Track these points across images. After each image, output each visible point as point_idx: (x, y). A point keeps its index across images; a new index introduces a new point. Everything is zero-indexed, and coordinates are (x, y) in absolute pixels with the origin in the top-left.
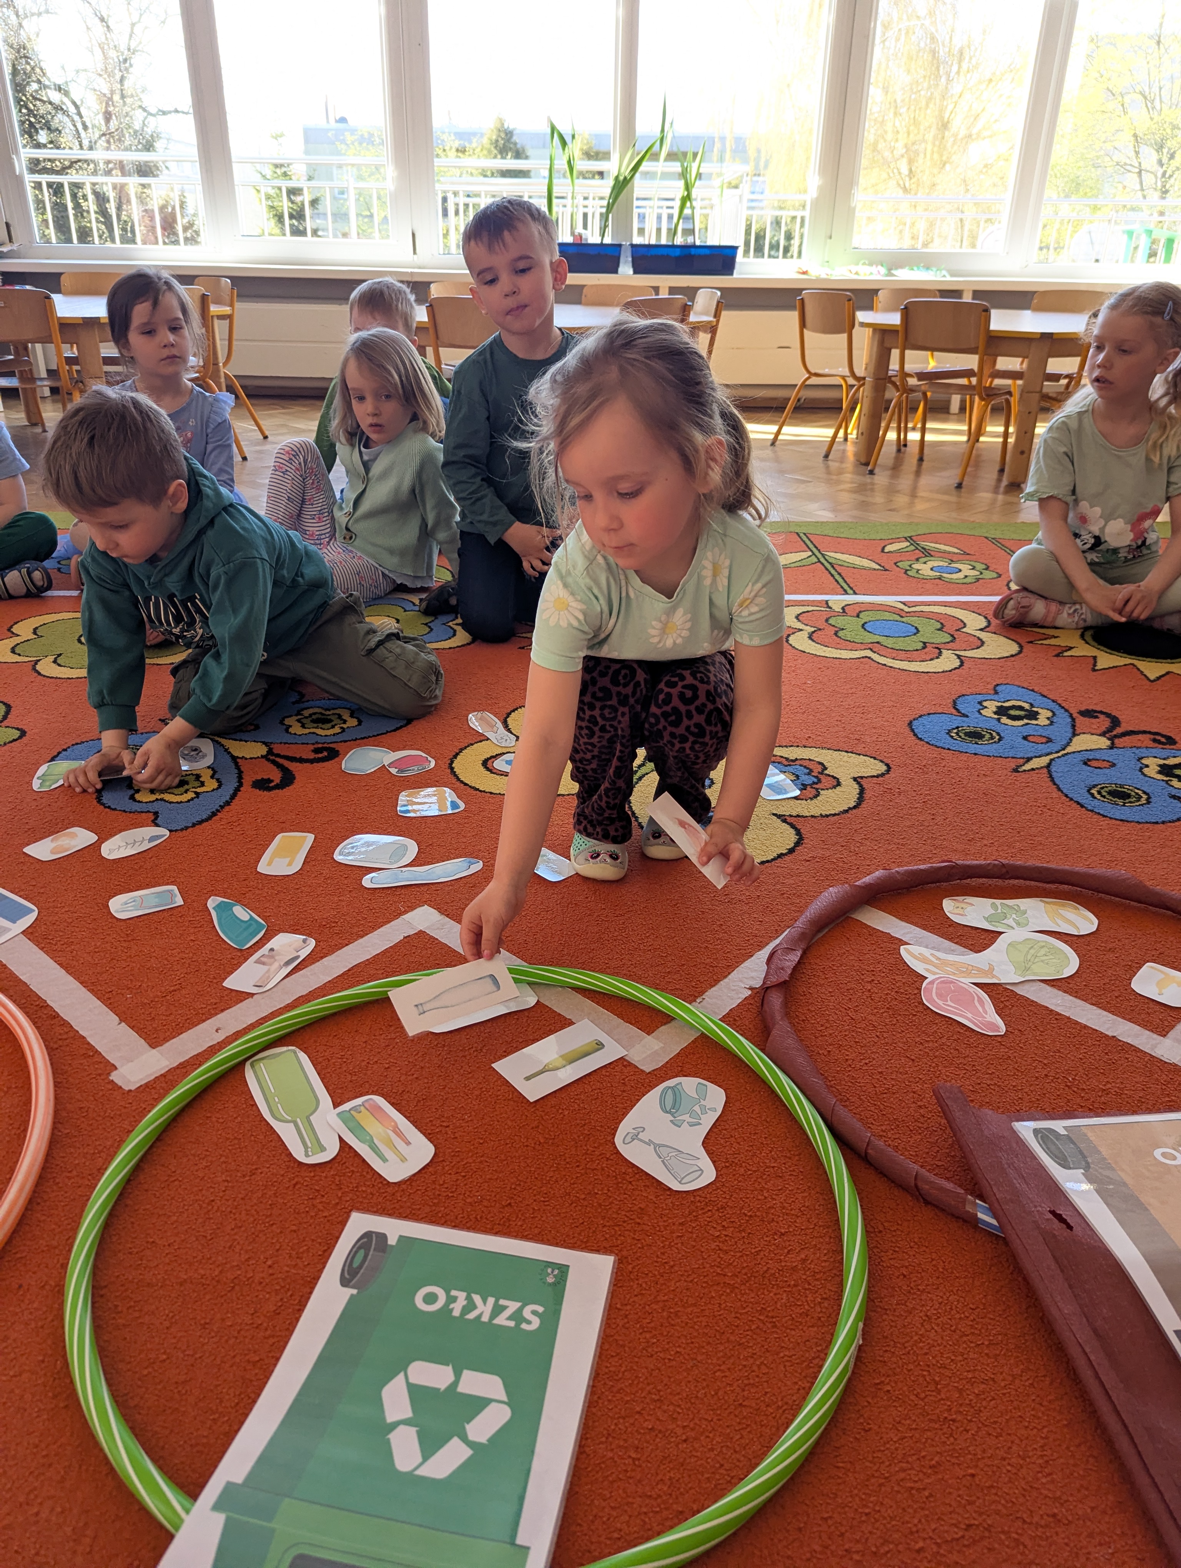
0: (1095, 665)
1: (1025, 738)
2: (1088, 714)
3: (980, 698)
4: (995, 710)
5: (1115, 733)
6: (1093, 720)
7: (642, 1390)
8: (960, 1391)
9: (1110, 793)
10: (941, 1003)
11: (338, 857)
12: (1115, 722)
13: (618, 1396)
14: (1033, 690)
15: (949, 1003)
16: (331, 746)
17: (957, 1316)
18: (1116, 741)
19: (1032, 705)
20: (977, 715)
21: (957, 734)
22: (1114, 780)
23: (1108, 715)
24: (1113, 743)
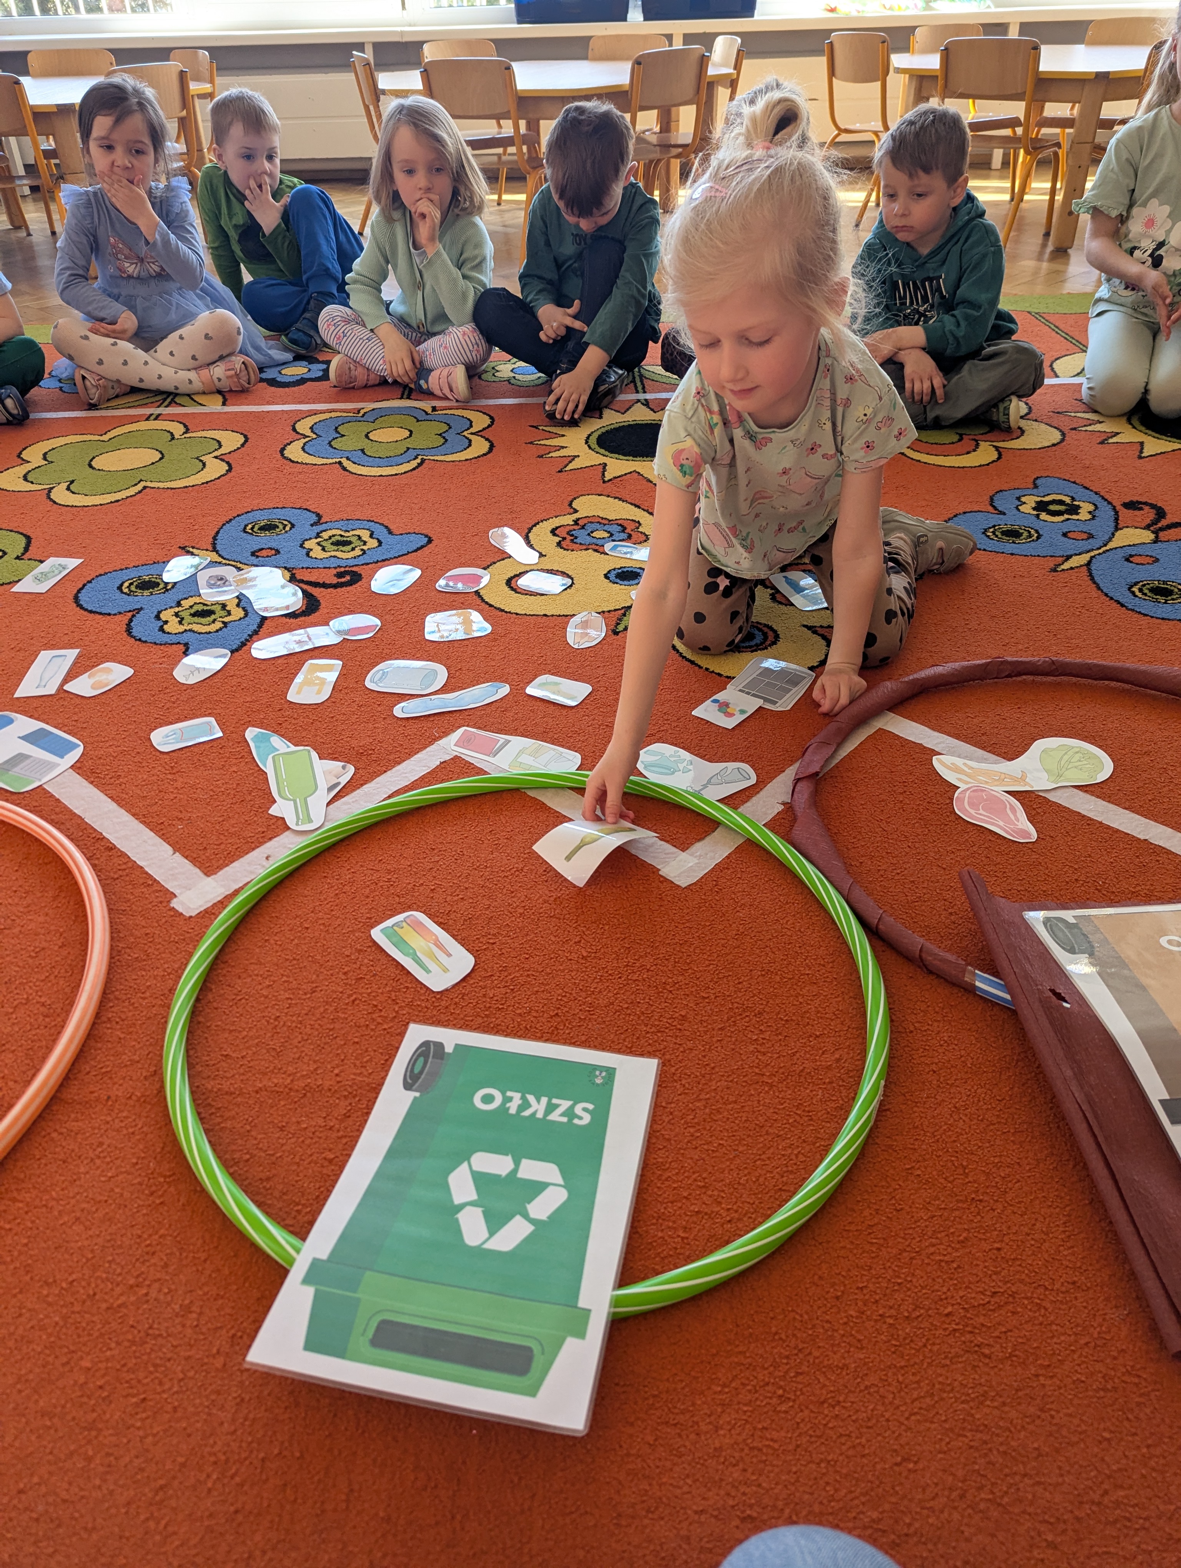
0: (1141, 452)
1: (1065, 535)
2: (1131, 505)
3: (1018, 493)
4: (1034, 505)
5: (1160, 525)
6: (1137, 513)
7: (689, 1177)
8: (988, 1174)
9: (1152, 590)
10: (972, 812)
11: (368, 684)
12: (1161, 513)
13: (667, 1183)
14: (1074, 482)
15: (981, 812)
16: (354, 569)
17: (985, 1107)
18: (1161, 534)
19: (1073, 499)
20: (1015, 512)
21: (994, 533)
22: (1157, 576)
23: (1153, 506)
24: (1157, 537)
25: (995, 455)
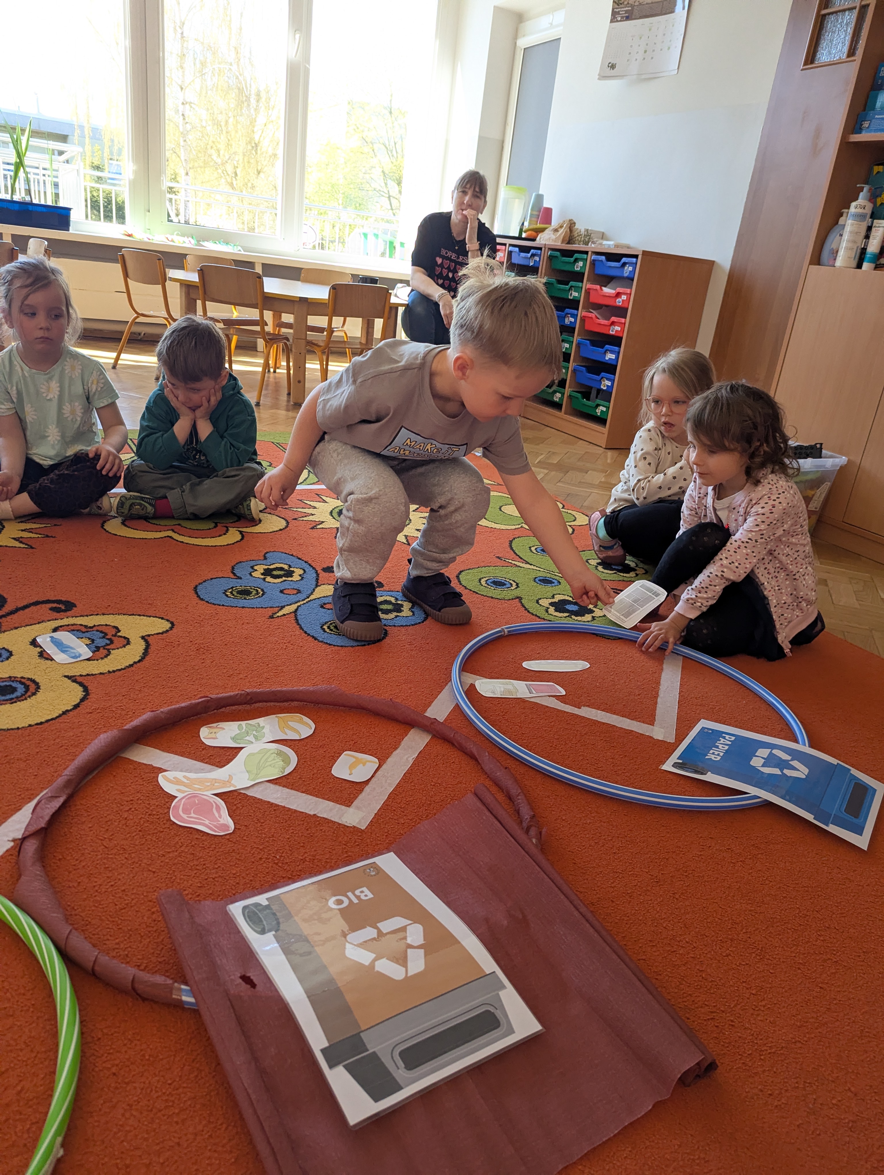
1: (282, 591)
3: (252, 563)
4: (262, 571)
10: (185, 816)
14: (292, 555)
15: (193, 815)
19: (290, 566)
20: (249, 577)
21: (231, 593)
25: (239, 537)
